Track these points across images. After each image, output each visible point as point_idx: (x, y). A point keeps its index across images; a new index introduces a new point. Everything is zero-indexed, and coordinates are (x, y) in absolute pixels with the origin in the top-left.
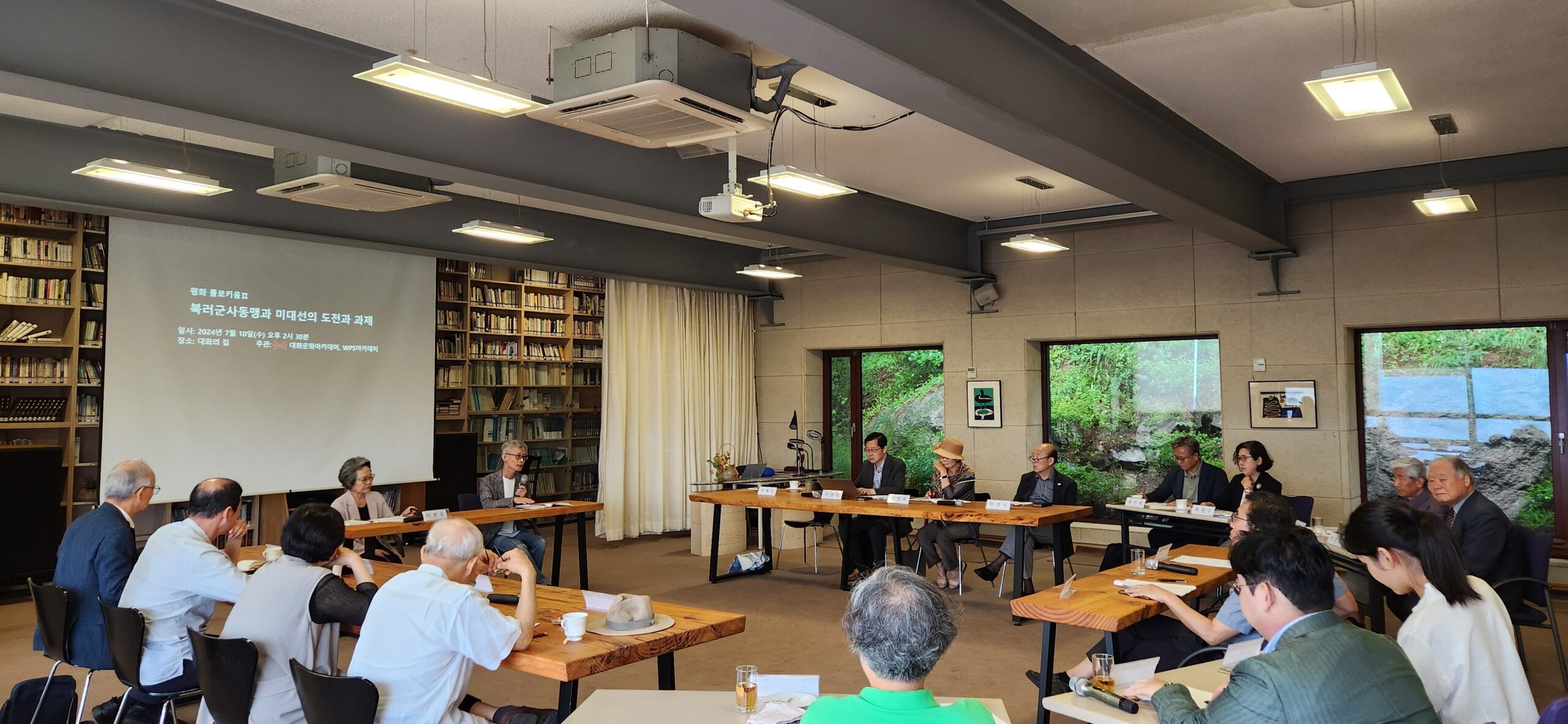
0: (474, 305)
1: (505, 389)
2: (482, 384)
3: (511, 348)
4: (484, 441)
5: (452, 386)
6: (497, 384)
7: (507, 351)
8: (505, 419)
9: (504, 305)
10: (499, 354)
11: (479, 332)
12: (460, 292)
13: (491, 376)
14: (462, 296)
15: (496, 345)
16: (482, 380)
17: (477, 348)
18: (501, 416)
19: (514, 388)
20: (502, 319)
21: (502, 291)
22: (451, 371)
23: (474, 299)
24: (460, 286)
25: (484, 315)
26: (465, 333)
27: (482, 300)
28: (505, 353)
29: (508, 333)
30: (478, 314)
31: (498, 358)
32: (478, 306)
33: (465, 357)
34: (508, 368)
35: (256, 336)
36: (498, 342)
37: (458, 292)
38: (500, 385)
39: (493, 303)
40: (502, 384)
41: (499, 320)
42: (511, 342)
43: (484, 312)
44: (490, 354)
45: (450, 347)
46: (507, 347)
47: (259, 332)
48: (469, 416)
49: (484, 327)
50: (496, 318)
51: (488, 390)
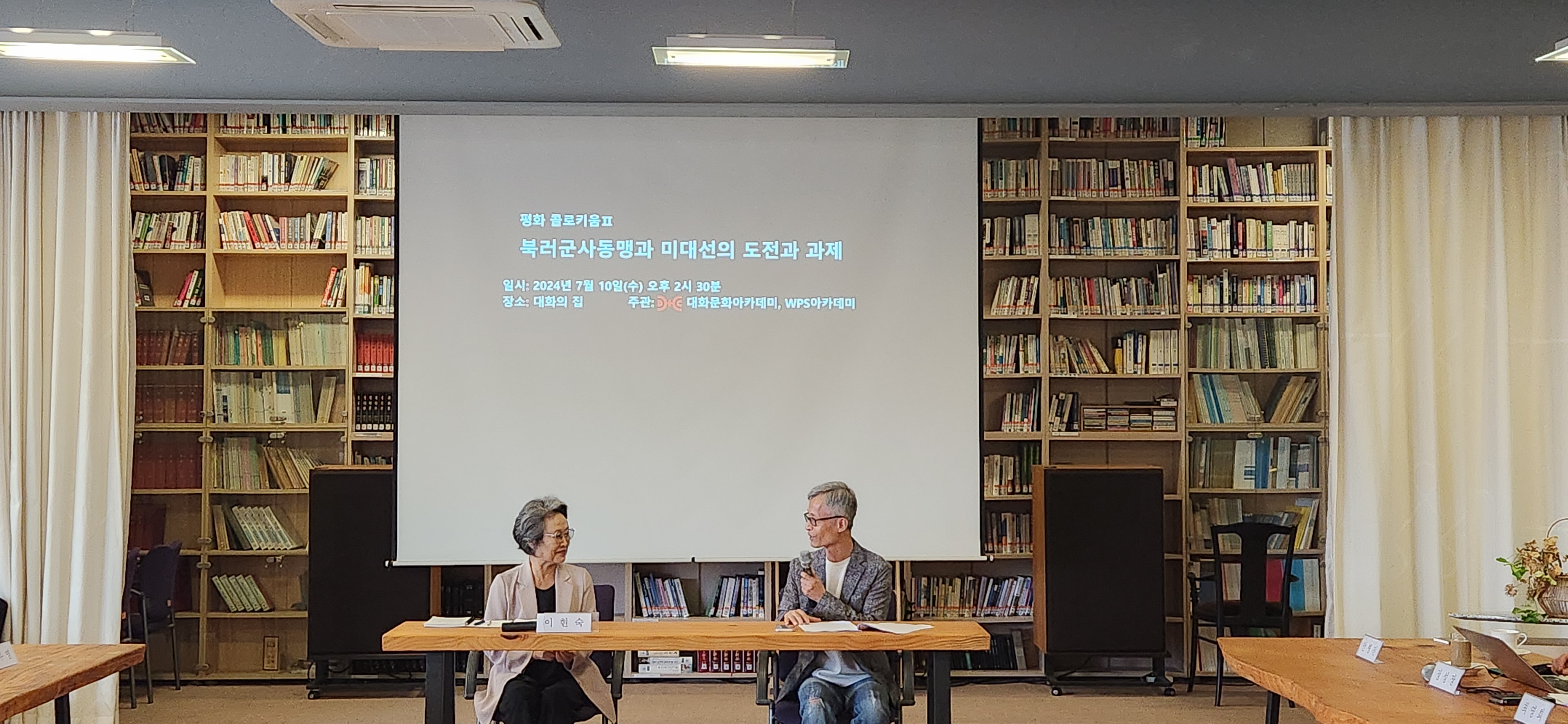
0: (1205, 202)
1: (1284, 379)
2: (1226, 368)
3: (1303, 289)
4: (1235, 487)
5: (1154, 372)
6: (1263, 367)
7: (1293, 296)
8: (1285, 443)
9: (1282, 198)
10: (1273, 302)
11: (1217, 257)
12: (1171, 178)
14: (1173, 186)
15: (1263, 285)
16: (1225, 360)
17: (1214, 293)
18: (1275, 435)
19: (1308, 376)
20: (1277, 227)
21: (1275, 168)
22: (1151, 341)
23: (1204, 190)
24: (1170, 165)
25: (1228, 222)
27: (1225, 191)
28: (1287, 299)
29: (1293, 257)
30: (1214, 221)
31: (1270, 312)
32: (1219, 204)
33: (1179, 313)
34: (1291, 333)
35: (627, 288)
36: (1269, 277)
37: (1166, 179)
38: (1273, 370)
39: (1252, 196)
40: (1276, 367)
41: (1269, 231)
42: (1302, 276)
43: (1229, 217)
44: (1246, 305)
45: (1148, 295)
46: (1292, 286)
47: (633, 282)
48: (1190, 434)
49: (1229, 248)
50: (1263, 226)
51: (1240, 380)
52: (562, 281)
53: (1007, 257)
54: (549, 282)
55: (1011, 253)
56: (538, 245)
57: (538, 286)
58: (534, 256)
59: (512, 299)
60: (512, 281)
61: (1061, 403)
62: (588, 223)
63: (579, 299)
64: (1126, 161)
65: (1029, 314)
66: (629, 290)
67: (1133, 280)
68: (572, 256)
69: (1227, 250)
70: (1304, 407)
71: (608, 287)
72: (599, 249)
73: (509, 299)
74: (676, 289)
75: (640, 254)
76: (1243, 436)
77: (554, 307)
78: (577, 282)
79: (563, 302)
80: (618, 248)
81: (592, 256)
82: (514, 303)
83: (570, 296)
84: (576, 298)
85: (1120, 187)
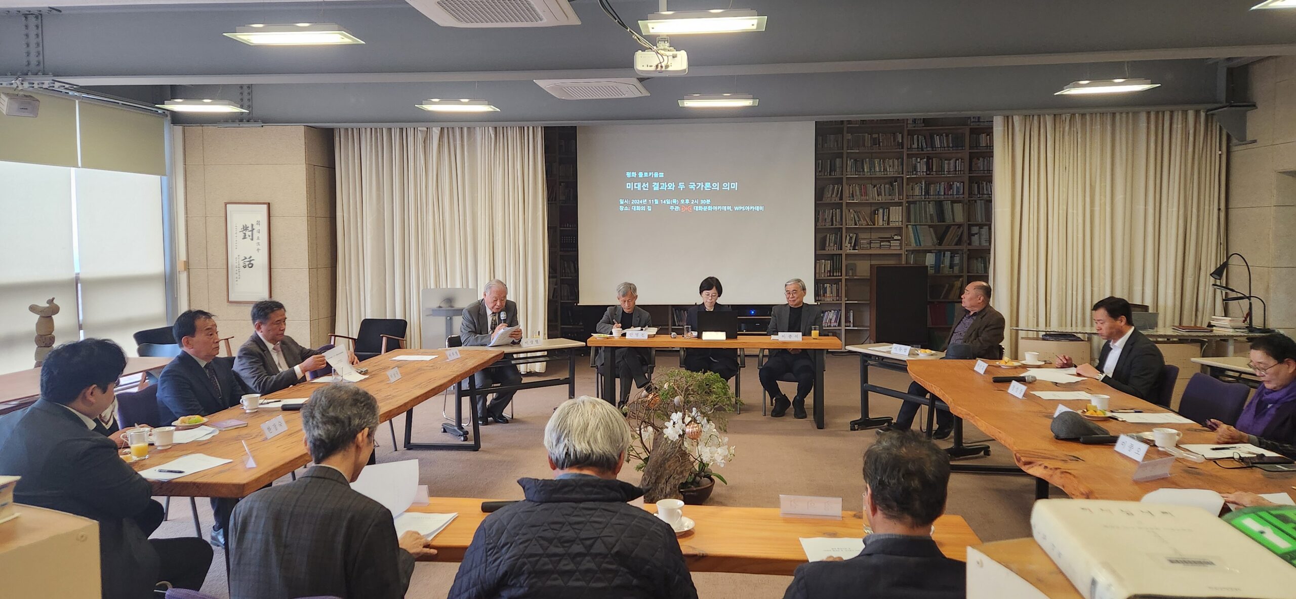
0: (915, 151)
1: (948, 227)
2: (923, 222)
3: (958, 188)
5: (891, 225)
6: (939, 222)
7: (953, 190)
8: (948, 254)
9: (949, 148)
10: (944, 193)
11: (920, 175)
12: (900, 141)
13: (932, 214)
14: (901, 145)
15: (940, 187)
16: (922, 219)
17: (921, 190)
18: (944, 250)
19: (960, 226)
20: (947, 162)
21: (947, 136)
22: (890, 211)
23: (915, 146)
24: (901, 135)
25: (925, 160)
26: (902, 177)
27: (924, 146)
28: (950, 192)
30: (919, 159)
31: (943, 198)
33: (903, 199)
34: (951, 207)
36: (943, 183)
37: (898, 142)
38: (943, 223)
39: (936, 148)
40: (945, 222)
41: (943, 163)
42: (958, 183)
43: (925, 157)
44: (932, 195)
45: (889, 192)
46: (952, 187)
48: (907, 251)
50: (940, 161)
51: (930, 228)
53: (829, 177)
55: (830, 175)
61: (851, 238)
65: (838, 201)
67: (883, 185)
69: (924, 171)
70: (957, 239)
76: (930, 251)
85: (878, 146)
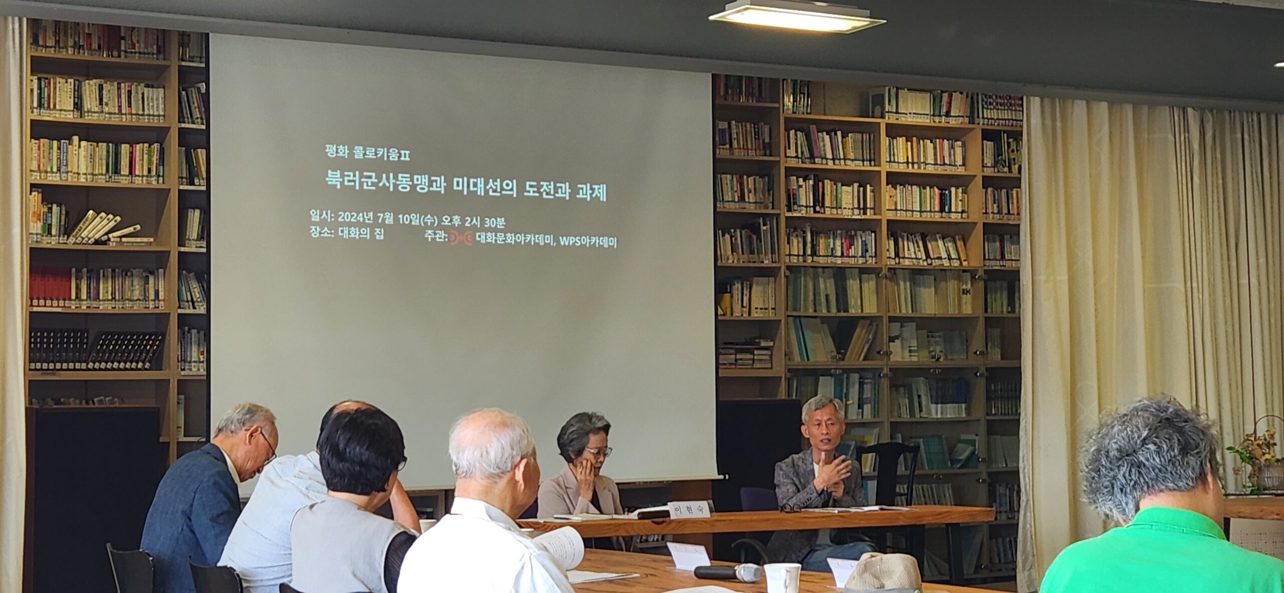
0: (794, 163)
1: (854, 322)
2: (811, 312)
3: (864, 244)
5: (756, 315)
6: (839, 311)
7: (857, 249)
8: (854, 378)
9: (848, 162)
10: (842, 253)
11: (803, 213)
12: (767, 140)
13: (827, 296)
14: (769, 148)
15: (834, 239)
16: (811, 304)
17: (801, 245)
18: (848, 371)
19: (872, 319)
20: (844, 188)
21: (845, 136)
22: (754, 287)
23: (792, 152)
24: (767, 128)
25: (811, 182)
26: (778, 216)
27: (807, 154)
28: (852, 252)
29: (858, 216)
30: (801, 180)
31: (839, 262)
32: (801, 165)
33: (779, 262)
34: (858, 282)
35: (424, 222)
36: (839, 232)
37: (764, 141)
38: (845, 314)
39: (827, 159)
40: (848, 312)
41: (839, 191)
42: (863, 232)
43: (812, 177)
44: (824, 256)
45: (751, 244)
46: (855, 241)
47: (429, 216)
48: (789, 370)
49: (812, 204)
50: (835, 187)
51: (822, 323)
52: (365, 213)
54: (352, 214)
56: (342, 176)
57: (344, 216)
58: (339, 187)
59: (318, 230)
60: (318, 211)
62: (388, 157)
63: (380, 231)
64: (733, 122)
66: (426, 223)
67: (738, 231)
68: (374, 188)
69: (810, 207)
70: (867, 346)
71: (407, 220)
72: (398, 183)
73: (316, 229)
74: (467, 224)
75: (434, 189)
76: (826, 372)
77: (357, 237)
78: (379, 215)
79: (366, 233)
80: (415, 182)
81: (391, 189)
82: (320, 233)
83: (372, 227)
84: (378, 230)
85: (728, 146)
